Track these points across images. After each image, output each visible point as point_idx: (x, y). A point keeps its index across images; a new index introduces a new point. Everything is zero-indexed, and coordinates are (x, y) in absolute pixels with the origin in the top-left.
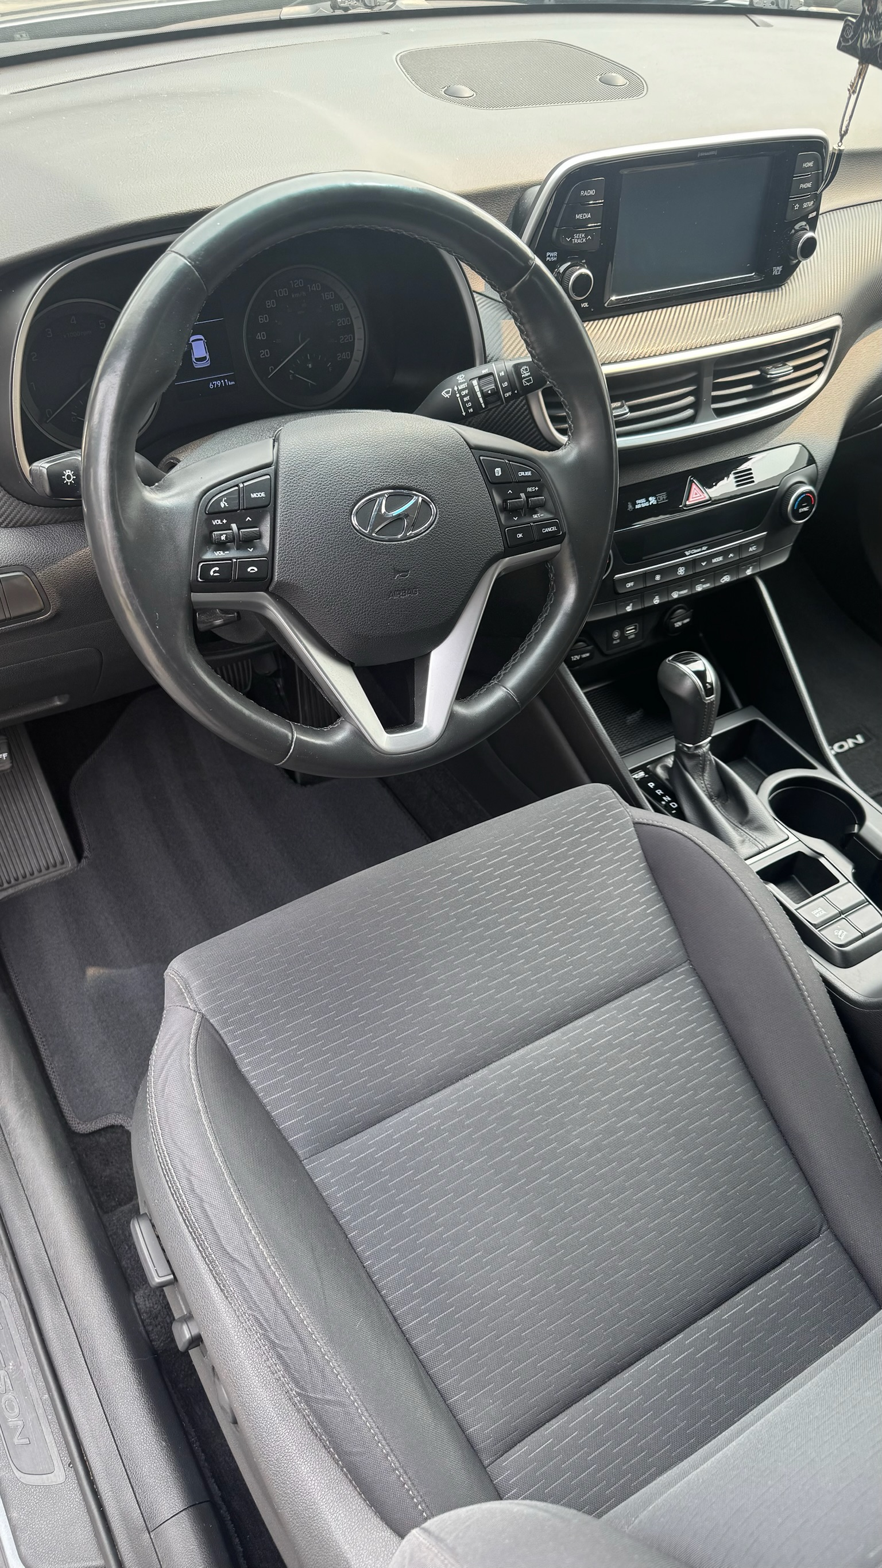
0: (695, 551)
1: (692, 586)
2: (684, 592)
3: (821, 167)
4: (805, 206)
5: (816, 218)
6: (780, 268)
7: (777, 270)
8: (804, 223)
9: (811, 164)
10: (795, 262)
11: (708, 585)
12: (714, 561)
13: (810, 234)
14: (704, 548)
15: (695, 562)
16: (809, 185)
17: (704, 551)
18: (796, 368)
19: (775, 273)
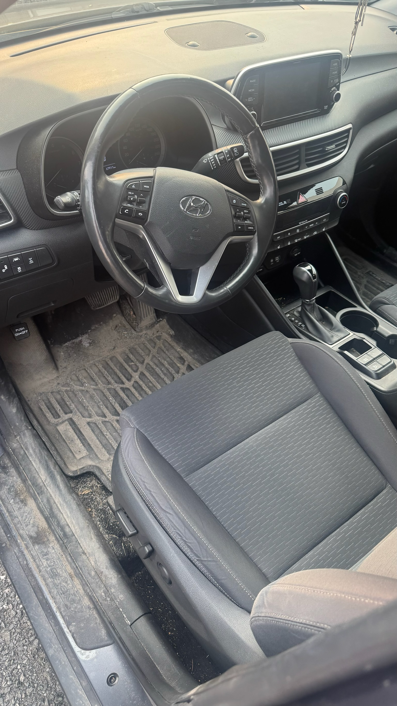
0: (303, 222)
3: (340, 65)
4: (335, 81)
5: (339, 85)
6: (327, 106)
7: (326, 107)
8: (334, 88)
9: (336, 64)
10: (332, 103)
13: (338, 92)
15: (303, 227)
16: (336, 72)
17: (306, 222)
18: (337, 146)
19: (325, 108)
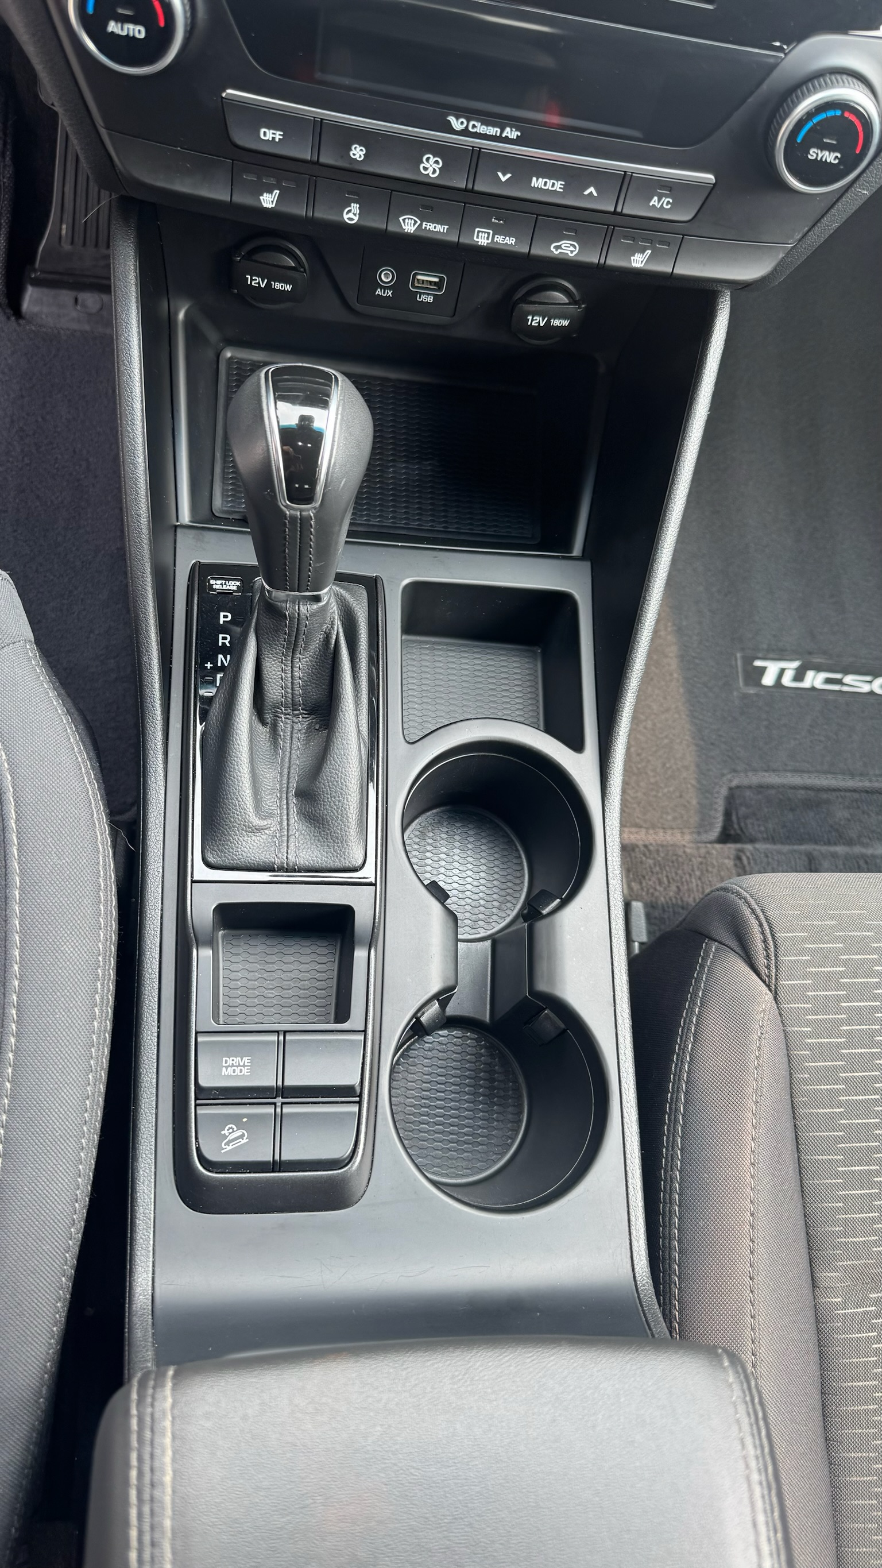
1: (464, 222)
2: (437, 229)
11: (511, 241)
12: (537, 183)
14: (511, 133)
